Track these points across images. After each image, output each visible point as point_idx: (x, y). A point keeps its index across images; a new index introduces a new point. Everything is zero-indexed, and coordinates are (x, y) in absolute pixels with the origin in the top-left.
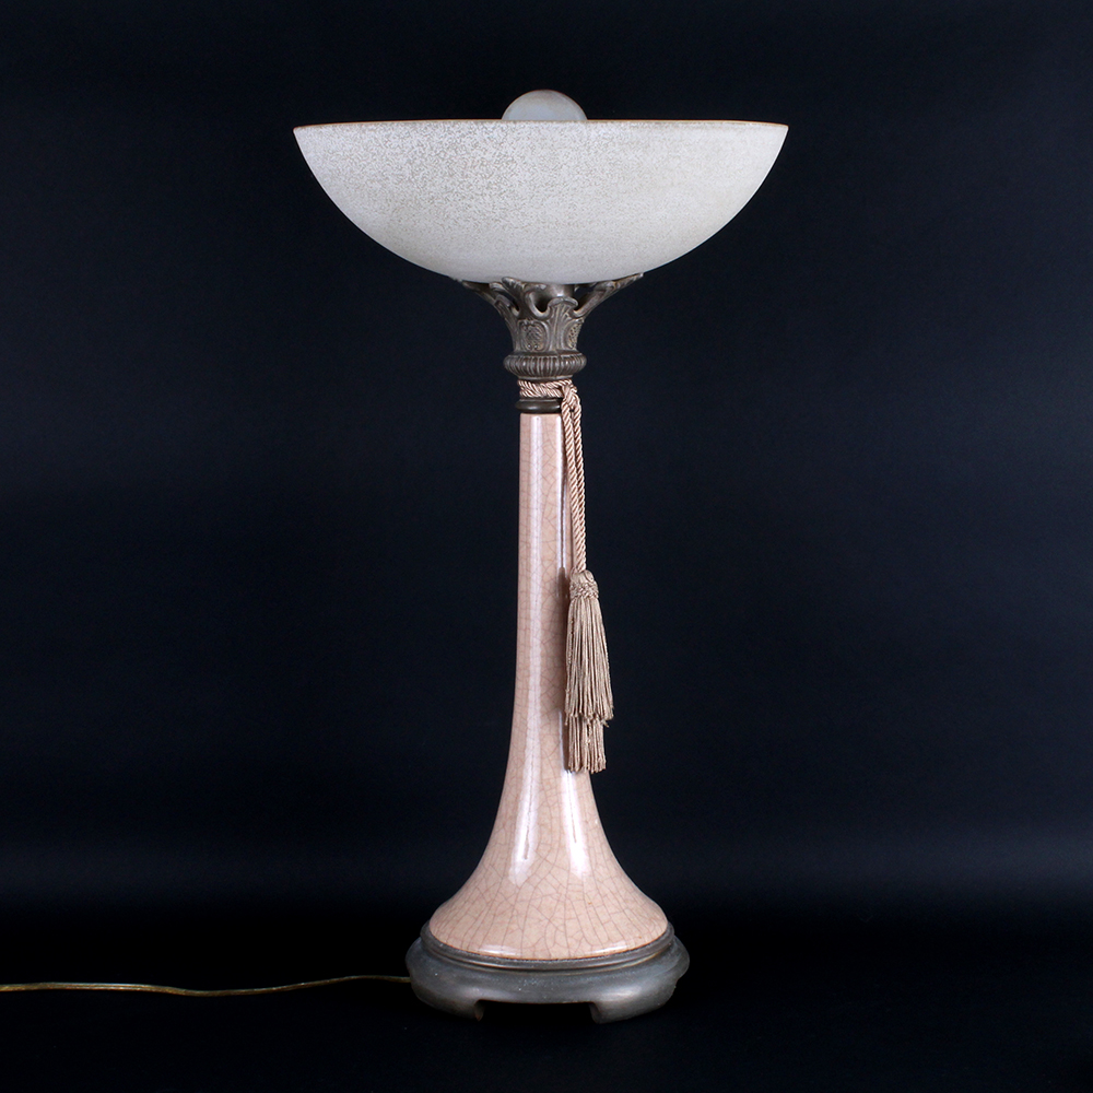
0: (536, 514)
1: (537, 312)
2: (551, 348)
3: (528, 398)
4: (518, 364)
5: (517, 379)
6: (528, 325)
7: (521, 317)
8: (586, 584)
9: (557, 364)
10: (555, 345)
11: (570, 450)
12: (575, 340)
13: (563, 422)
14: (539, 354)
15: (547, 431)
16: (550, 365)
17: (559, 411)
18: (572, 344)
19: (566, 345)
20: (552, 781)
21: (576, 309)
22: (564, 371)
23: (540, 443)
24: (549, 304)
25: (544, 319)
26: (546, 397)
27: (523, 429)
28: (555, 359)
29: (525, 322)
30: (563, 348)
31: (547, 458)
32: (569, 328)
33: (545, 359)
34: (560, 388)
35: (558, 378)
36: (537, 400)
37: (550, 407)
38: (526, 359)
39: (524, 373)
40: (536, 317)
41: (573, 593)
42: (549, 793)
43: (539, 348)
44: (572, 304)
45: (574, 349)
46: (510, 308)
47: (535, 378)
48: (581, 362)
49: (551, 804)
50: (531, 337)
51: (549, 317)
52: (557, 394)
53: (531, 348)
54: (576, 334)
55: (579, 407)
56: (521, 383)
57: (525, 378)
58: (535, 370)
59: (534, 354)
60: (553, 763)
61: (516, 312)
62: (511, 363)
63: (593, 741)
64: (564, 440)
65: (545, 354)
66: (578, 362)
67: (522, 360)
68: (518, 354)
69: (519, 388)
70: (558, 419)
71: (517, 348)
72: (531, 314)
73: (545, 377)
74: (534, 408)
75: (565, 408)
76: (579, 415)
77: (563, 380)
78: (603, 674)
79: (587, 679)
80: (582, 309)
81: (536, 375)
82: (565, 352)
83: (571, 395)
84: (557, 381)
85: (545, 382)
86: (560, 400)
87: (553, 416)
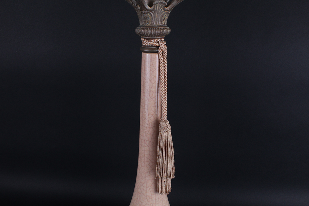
0: (147, 95)
1: (148, 7)
2: (154, 24)
3: (144, 46)
4: (140, 31)
5: (141, 38)
6: (144, 13)
7: (141, 10)
8: (166, 126)
9: (157, 32)
10: (156, 23)
11: (162, 69)
12: (166, 21)
13: (159, 57)
14: (149, 27)
15: (152, 60)
16: (153, 32)
17: (157, 52)
18: (164, 23)
19: (162, 23)
20: (150, 196)
21: (166, 7)
22: (160, 35)
23: (149, 66)
24: (153, 4)
25: (151, 11)
26: (152, 46)
27: (143, 59)
28: (156, 29)
29: (143, 12)
30: (160, 24)
31: (152, 72)
32: (163, 16)
33: (151, 29)
34: (158, 42)
35: (158, 37)
36: (148, 47)
37: (154, 50)
38: (143, 29)
39: (143, 35)
40: (147, 10)
41: (160, 129)
42: (149, 200)
43: (149, 24)
44: (164, 4)
45: (166, 25)
46: (136, 5)
47: (147, 37)
48: (168, 31)
49: (149, 204)
50: (146, 19)
51: (153, 10)
52: (157, 45)
53: (146, 24)
54: (166, 18)
55: (166, 51)
56: (142, 40)
57: (143, 37)
58: (147, 34)
59: (147, 27)
60: (151, 190)
61: (139, 8)
62: (138, 31)
63: (167, 184)
64: (159, 65)
65: (152, 27)
66: (166, 31)
67: (141, 29)
68: (140, 26)
69: (142, 42)
70: (157, 56)
71: (141, 24)
72: (145, 8)
73: (151, 37)
74: (147, 50)
75: (160, 51)
76: (166, 54)
77: (160, 38)
78: (172, 162)
79: (164, 164)
80: (169, 7)
81: (147, 36)
82: (161, 26)
83: (163, 46)
84: (157, 39)
85: (152, 39)
86: (158, 47)
87: (155, 54)
